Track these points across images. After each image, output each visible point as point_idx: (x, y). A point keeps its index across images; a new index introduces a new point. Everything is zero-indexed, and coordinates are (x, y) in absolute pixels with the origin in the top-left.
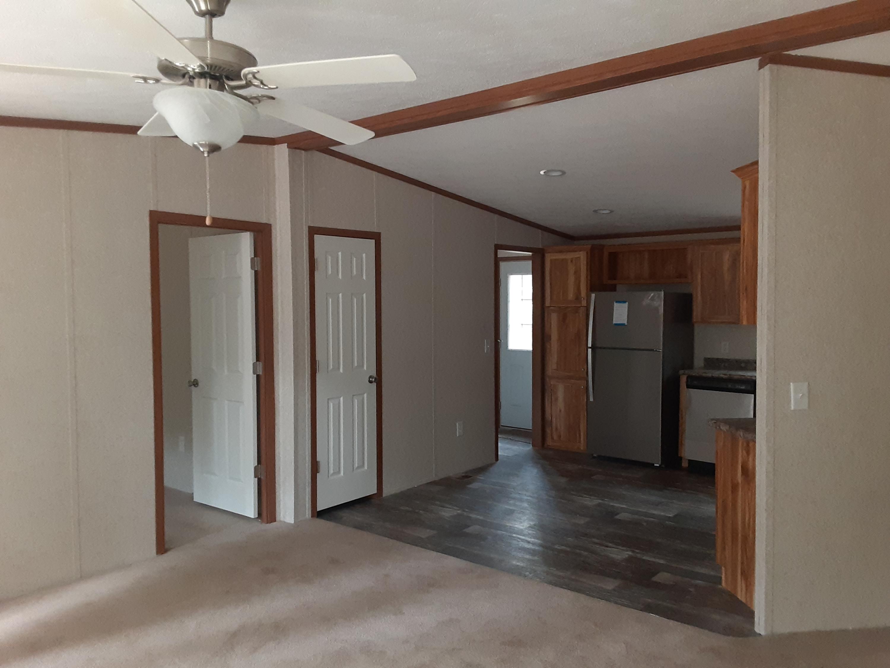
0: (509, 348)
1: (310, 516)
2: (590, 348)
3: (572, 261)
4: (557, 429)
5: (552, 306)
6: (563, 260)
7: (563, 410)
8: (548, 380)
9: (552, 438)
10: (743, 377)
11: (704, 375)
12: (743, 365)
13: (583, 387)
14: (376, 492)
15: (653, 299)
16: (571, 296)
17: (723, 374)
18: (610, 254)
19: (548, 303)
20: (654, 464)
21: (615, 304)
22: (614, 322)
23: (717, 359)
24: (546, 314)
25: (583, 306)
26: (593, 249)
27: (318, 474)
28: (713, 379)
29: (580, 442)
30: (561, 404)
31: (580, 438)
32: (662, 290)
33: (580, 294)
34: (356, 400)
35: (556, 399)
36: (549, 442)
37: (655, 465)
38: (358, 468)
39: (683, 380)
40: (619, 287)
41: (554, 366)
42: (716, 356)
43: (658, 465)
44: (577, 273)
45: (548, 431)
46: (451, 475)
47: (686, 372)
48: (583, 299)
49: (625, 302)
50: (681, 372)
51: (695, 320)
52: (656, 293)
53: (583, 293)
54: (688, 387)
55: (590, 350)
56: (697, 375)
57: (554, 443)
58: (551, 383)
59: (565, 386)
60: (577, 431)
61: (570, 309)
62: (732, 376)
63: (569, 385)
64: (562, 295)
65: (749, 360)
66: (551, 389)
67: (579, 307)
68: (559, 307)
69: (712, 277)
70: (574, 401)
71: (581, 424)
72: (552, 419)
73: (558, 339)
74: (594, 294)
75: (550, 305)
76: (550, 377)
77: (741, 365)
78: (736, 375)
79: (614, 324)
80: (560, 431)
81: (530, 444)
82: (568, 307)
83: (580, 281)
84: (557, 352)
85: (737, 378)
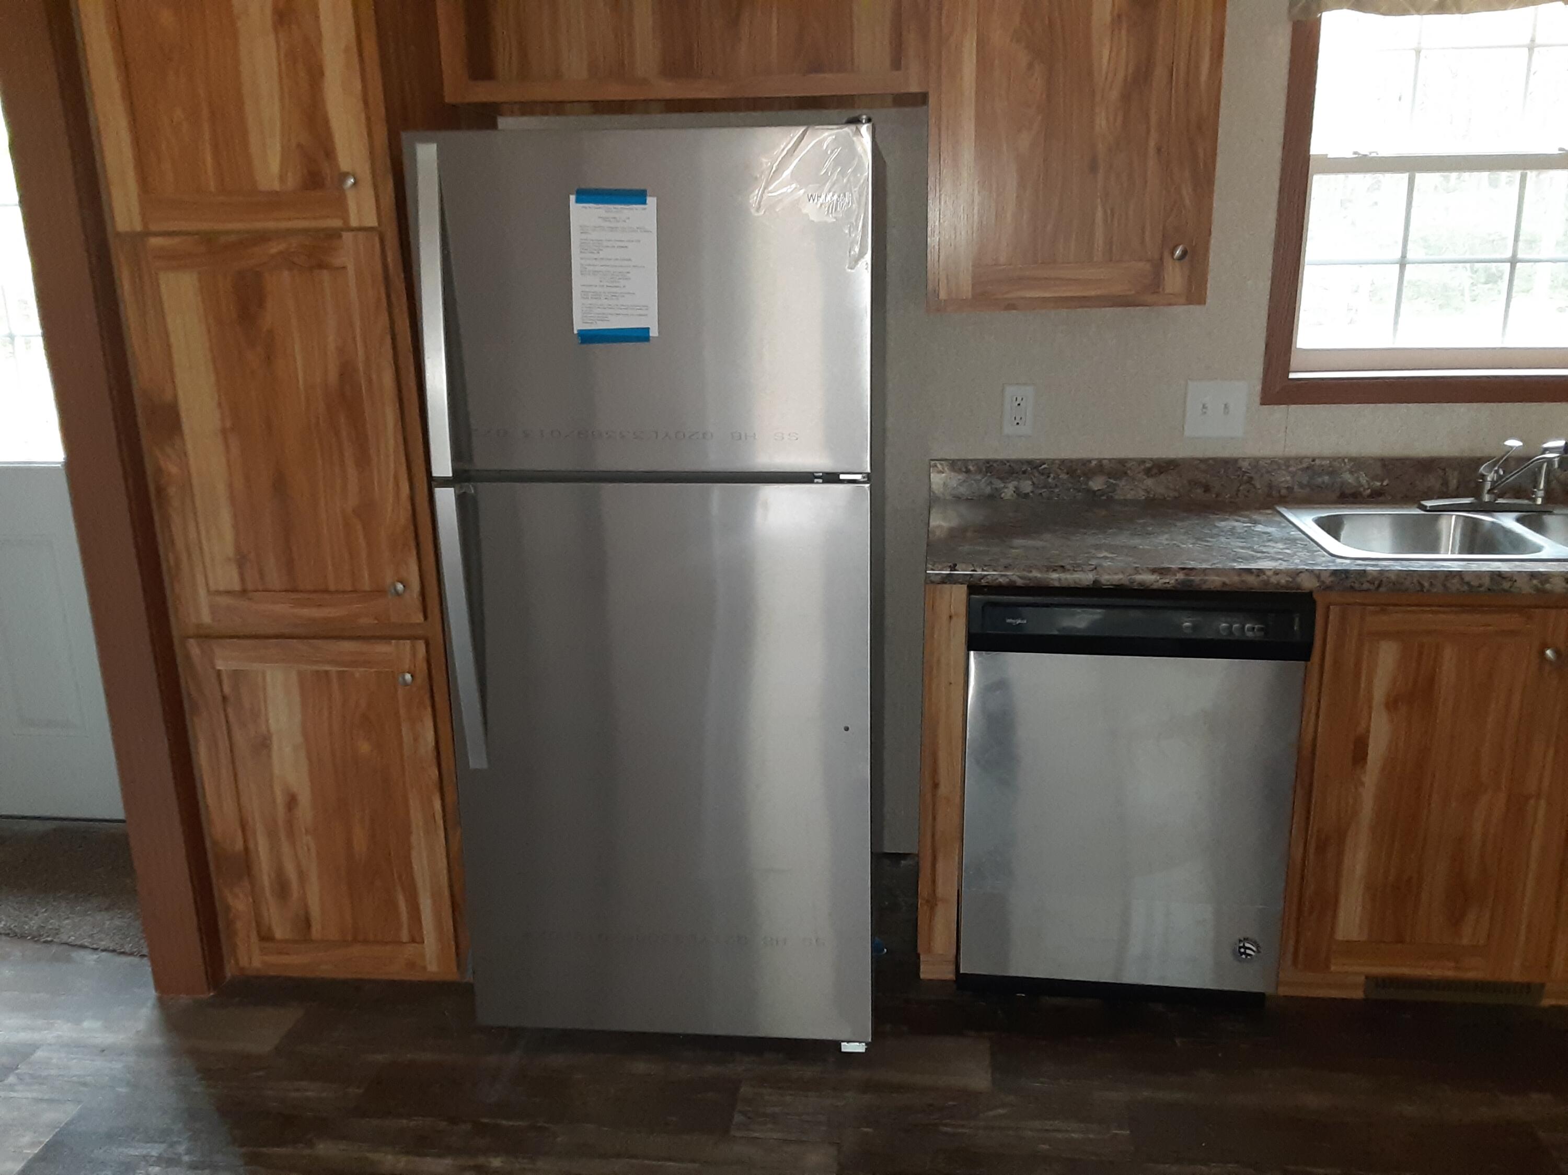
2: (445, 482)
4: (282, 889)
5: (153, 228)
7: (305, 798)
8: (194, 649)
9: (266, 937)
10: (1251, 580)
13: (408, 677)
16: (271, 168)
17: (1154, 571)
19: (127, 211)
20: (837, 1044)
21: (575, 209)
22: (579, 324)
25: (355, 229)
29: (416, 938)
30: (288, 768)
31: (417, 918)
33: (330, 153)
35: (263, 744)
36: (249, 956)
37: (847, 1047)
41: (226, 578)
43: (859, 1048)
45: (237, 900)
48: (355, 180)
49: (636, 198)
53: (356, 144)
54: (977, 641)
57: (272, 959)
58: (219, 668)
59: (300, 673)
60: (399, 888)
61: (275, 248)
62: (1197, 579)
63: (327, 672)
64: (209, 159)
65: (1122, 462)
66: (224, 699)
67: (334, 235)
68: (208, 238)
69: (1030, 66)
70: (365, 747)
71: (414, 854)
72: (251, 846)
73: (228, 424)
74: (433, 147)
75: (145, 223)
76: (206, 636)
77: (1091, 483)
78: (1216, 571)
79: (575, 332)
80: (303, 899)
81: (146, 961)
82: (263, 237)
83: (316, 75)
84: (232, 499)
85: (1224, 584)
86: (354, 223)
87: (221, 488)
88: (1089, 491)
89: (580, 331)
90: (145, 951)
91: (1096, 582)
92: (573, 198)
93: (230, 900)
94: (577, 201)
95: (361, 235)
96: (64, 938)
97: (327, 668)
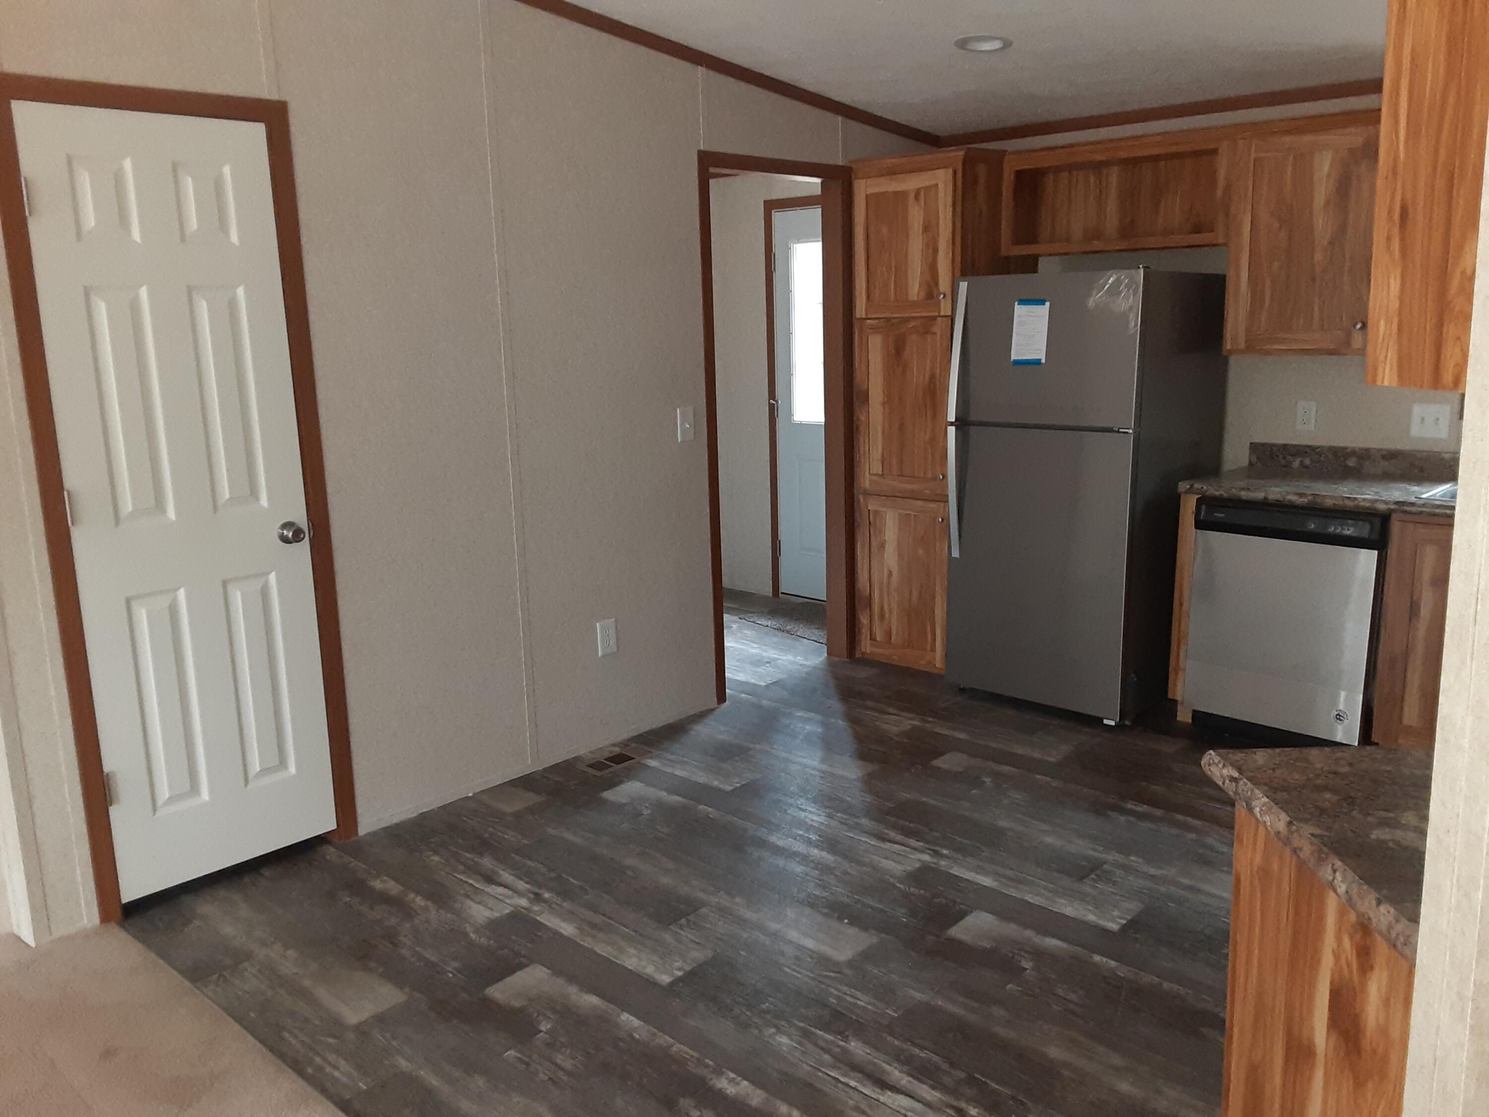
0: (795, 419)
1: (96, 920)
2: (952, 424)
3: (917, 198)
4: (882, 616)
5: (869, 316)
6: (896, 193)
7: (895, 574)
8: (862, 500)
9: (873, 638)
10: (1349, 503)
11: (1244, 495)
12: (1351, 462)
13: (941, 520)
14: (333, 826)
15: (1114, 291)
16: (915, 290)
17: (1296, 494)
18: (1019, 174)
19: (860, 309)
20: (1101, 720)
21: (1017, 307)
22: (1014, 357)
23: (1285, 446)
24: (856, 335)
25: (942, 316)
26: (969, 163)
27: (112, 810)
28: (1265, 505)
29: (933, 649)
30: (890, 558)
31: (934, 640)
32: (1141, 266)
33: (937, 284)
34: (239, 593)
35: (882, 546)
36: (866, 646)
37: (1106, 722)
38: (265, 771)
39: (1189, 507)
40: (1043, 263)
41: (877, 468)
42: (1280, 439)
43: (1112, 723)
44: (929, 228)
45: (864, 619)
46: (582, 752)
47: (1197, 486)
48: (942, 296)
49: (1042, 302)
50: (1183, 486)
51: (1229, 347)
52: (1123, 275)
53: (944, 284)
54: (1200, 525)
55: (952, 430)
56: (1225, 495)
57: (875, 650)
58: (869, 508)
59: (899, 514)
60: (928, 623)
61: (912, 324)
62: (1319, 500)
63: (910, 514)
64: (892, 287)
65: (1367, 450)
66: (870, 523)
67: (934, 318)
68: (888, 320)
69: (1280, 228)
70: (921, 552)
71: (936, 607)
72: (872, 594)
73: (886, 400)
74: (966, 283)
75: (866, 315)
76: (866, 493)
77: (1347, 462)
78: (1331, 497)
79: (1012, 360)
80: (890, 622)
81: (826, 647)
82: (907, 320)
83: (936, 251)
84: (883, 433)
85: (1334, 504)
86: (942, 314)
87: (880, 429)
88: (1346, 466)
89: (1014, 360)
90: (825, 641)
91: (1265, 498)
92: (1016, 303)
93: (861, 618)
94: (1018, 304)
95: (944, 319)
96: (799, 634)
97: (911, 513)
